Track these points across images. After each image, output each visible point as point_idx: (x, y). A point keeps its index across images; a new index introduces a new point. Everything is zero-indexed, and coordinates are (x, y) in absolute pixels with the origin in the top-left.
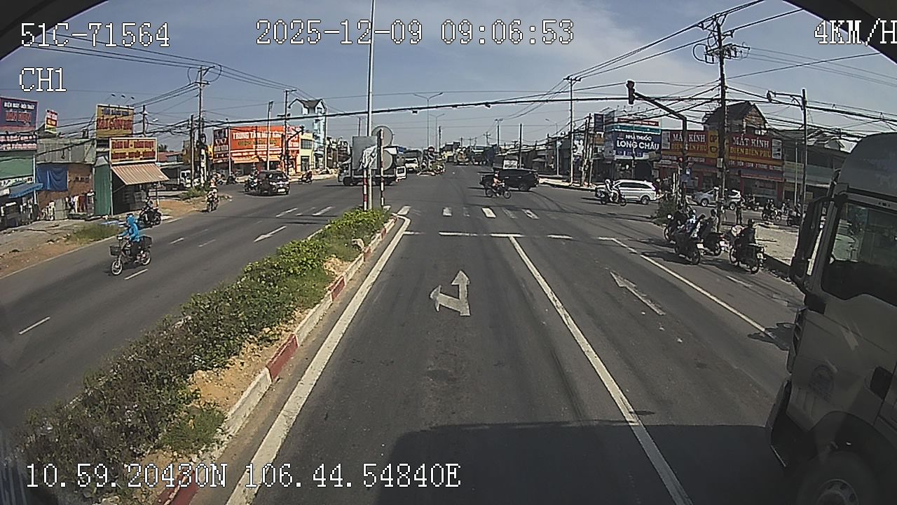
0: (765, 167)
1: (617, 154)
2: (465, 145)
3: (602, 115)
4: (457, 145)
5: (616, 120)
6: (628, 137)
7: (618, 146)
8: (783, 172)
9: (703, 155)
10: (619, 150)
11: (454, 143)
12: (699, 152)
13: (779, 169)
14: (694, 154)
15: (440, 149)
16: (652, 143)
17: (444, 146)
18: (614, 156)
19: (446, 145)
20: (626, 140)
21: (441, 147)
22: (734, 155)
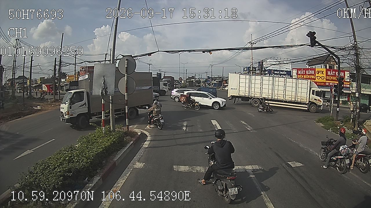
4: (193, 77)
6: (276, 72)
12: (312, 79)
13: (348, 86)
16: (287, 75)
17: (188, 78)
22: (328, 80)
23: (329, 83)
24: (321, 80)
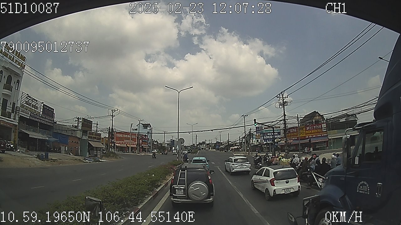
0: (320, 135)
1: (265, 141)
2: (207, 143)
3: (259, 127)
4: (204, 143)
5: (263, 128)
6: (268, 134)
7: (265, 138)
8: (327, 135)
9: (296, 136)
10: (265, 140)
11: (203, 142)
12: (295, 135)
13: (326, 135)
14: (293, 137)
15: (197, 145)
16: (278, 135)
17: (198, 143)
18: (263, 142)
19: (199, 143)
20: (268, 135)
21: (197, 144)
22: (308, 134)
23: (308, 136)
24: (301, 135)
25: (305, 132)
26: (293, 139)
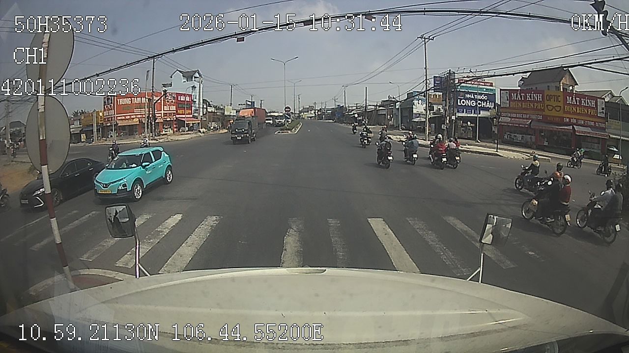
1: (458, 112)
3: (441, 77)
6: (468, 96)
10: (460, 108)
12: (537, 109)
14: (532, 112)
16: (488, 101)
20: (466, 99)
23: (570, 119)
24: (554, 113)
25: (562, 108)
26: (534, 117)
